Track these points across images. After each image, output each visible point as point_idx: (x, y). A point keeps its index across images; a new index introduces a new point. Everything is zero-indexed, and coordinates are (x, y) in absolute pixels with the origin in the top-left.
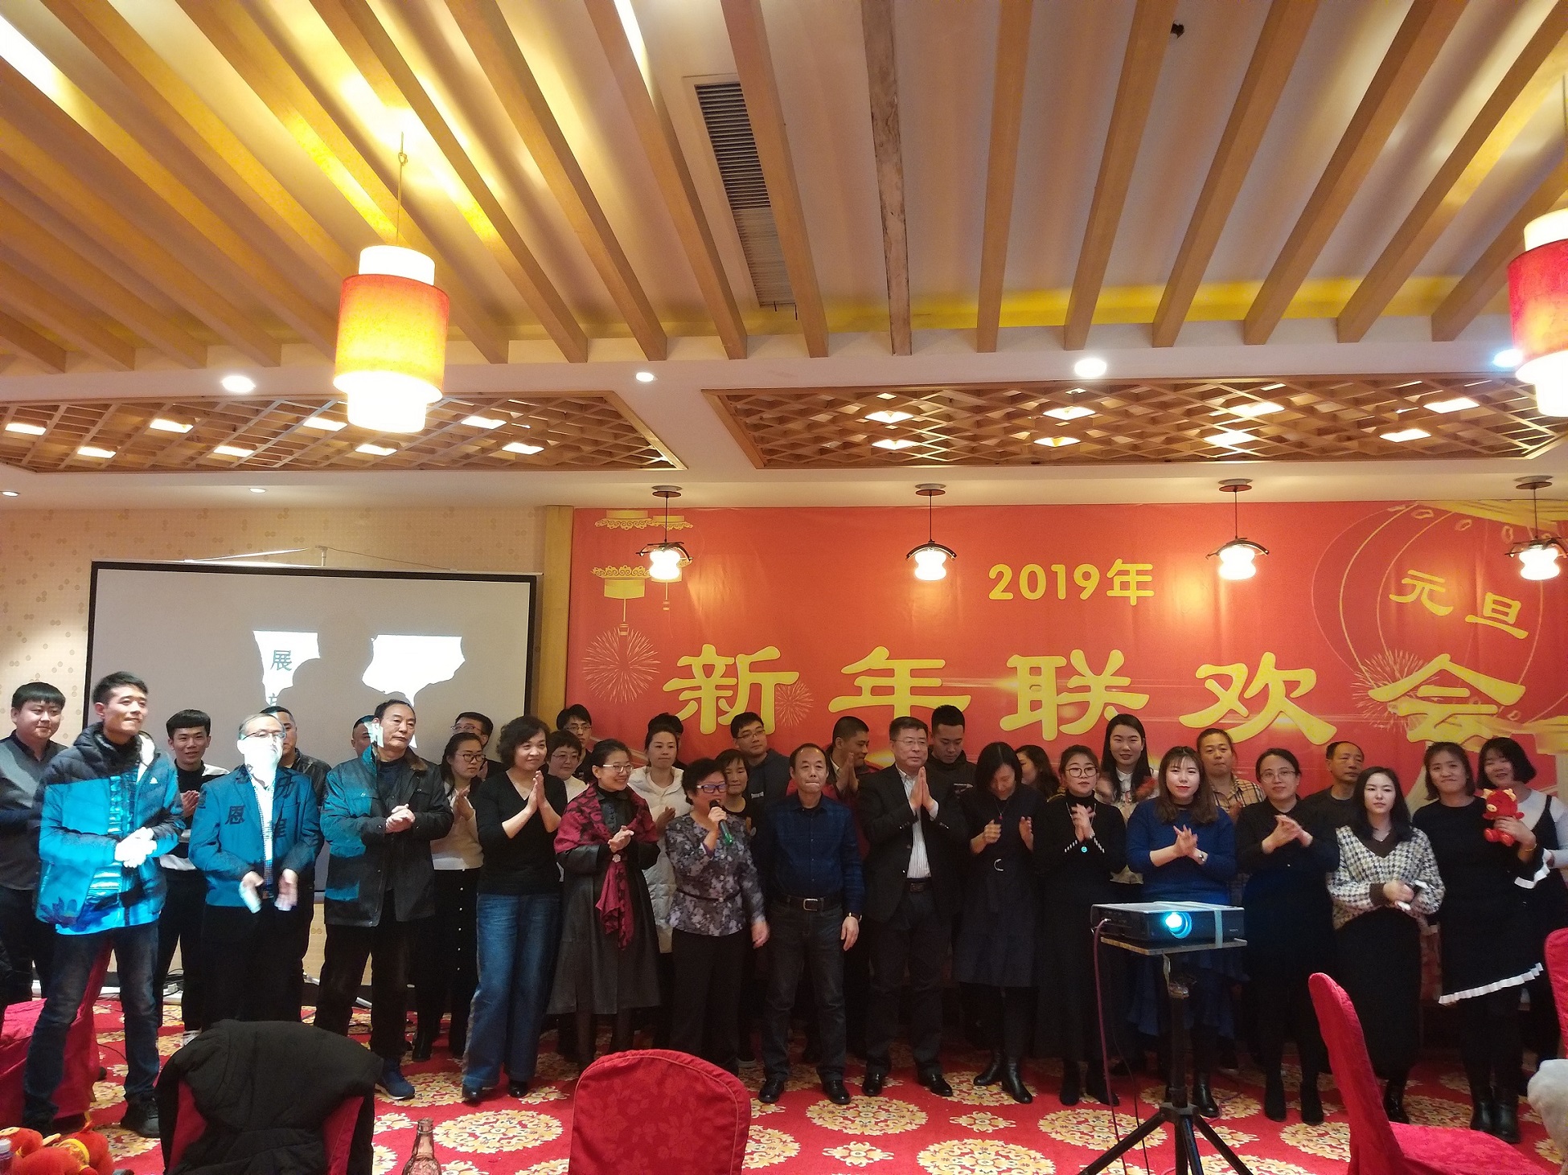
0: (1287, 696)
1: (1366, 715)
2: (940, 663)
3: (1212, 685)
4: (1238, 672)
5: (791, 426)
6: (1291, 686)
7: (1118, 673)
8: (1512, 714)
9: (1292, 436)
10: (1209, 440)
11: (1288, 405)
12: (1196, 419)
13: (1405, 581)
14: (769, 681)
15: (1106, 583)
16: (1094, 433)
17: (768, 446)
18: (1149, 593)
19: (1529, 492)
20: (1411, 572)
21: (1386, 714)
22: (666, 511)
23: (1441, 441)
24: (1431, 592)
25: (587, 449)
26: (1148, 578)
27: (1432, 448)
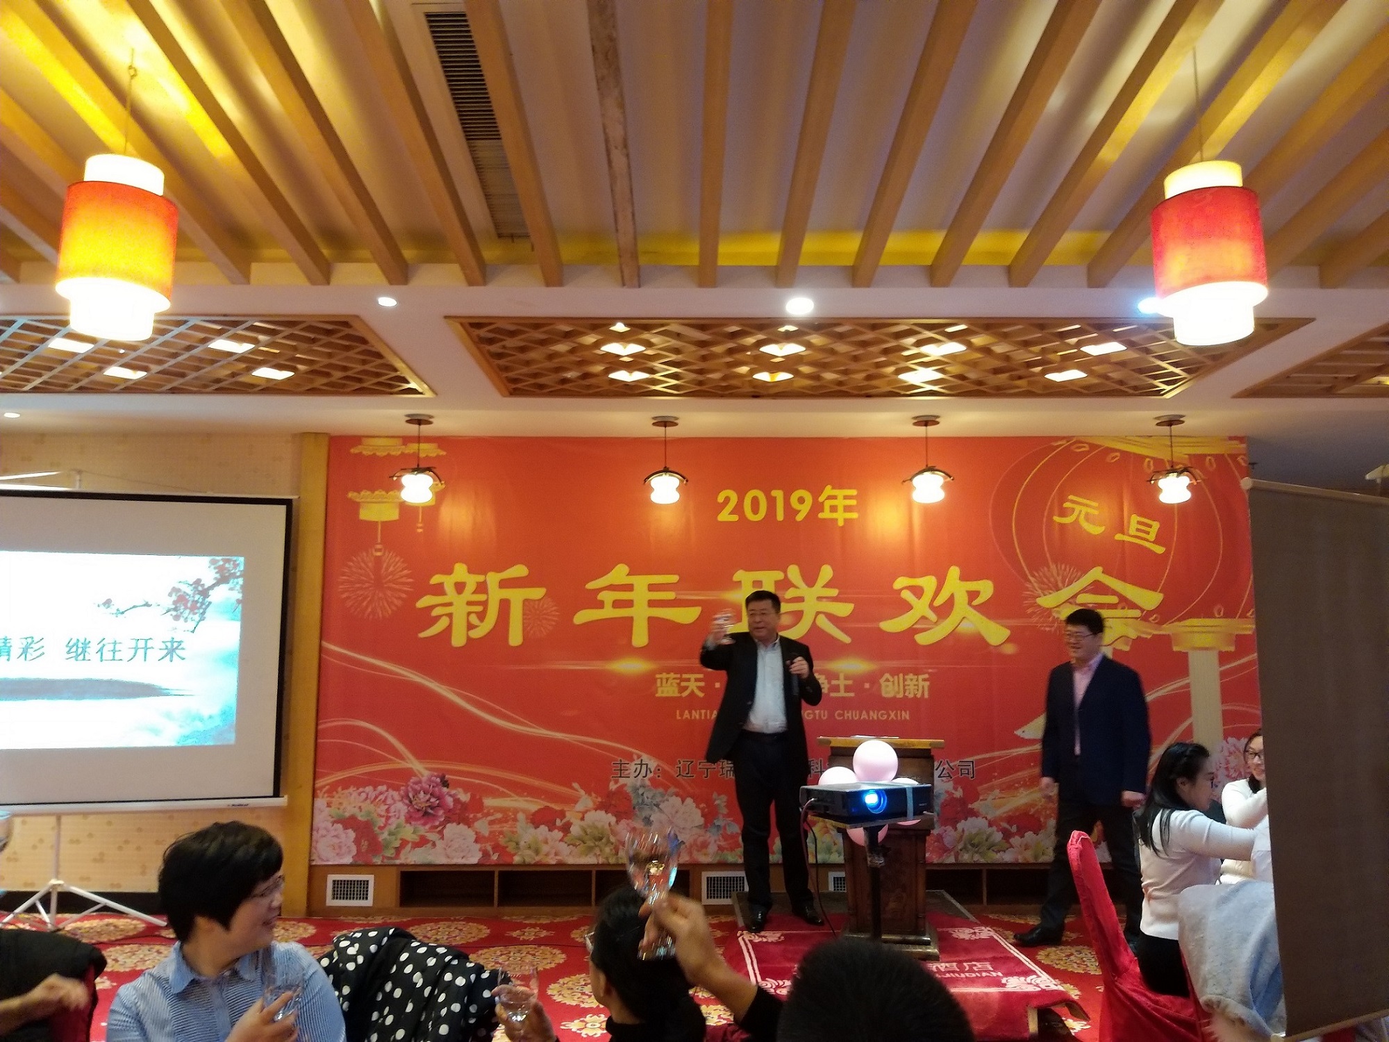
0: (970, 603)
1: (1035, 619)
2: (674, 578)
3: (907, 595)
4: (929, 583)
5: (532, 355)
6: (973, 595)
7: (828, 585)
8: (1153, 618)
9: (972, 375)
10: (903, 377)
11: (969, 345)
12: (892, 357)
13: (1067, 505)
14: (517, 596)
15: (817, 507)
16: (805, 369)
17: (511, 374)
18: (854, 515)
19: (1167, 428)
20: (1071, 497)
21: (1051, 619)
22: (419, 439)
23: (1095, 381)
24: (1087, 515)
25: (337, 374)
26: (853, 502)
27: (1088, 387)
